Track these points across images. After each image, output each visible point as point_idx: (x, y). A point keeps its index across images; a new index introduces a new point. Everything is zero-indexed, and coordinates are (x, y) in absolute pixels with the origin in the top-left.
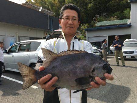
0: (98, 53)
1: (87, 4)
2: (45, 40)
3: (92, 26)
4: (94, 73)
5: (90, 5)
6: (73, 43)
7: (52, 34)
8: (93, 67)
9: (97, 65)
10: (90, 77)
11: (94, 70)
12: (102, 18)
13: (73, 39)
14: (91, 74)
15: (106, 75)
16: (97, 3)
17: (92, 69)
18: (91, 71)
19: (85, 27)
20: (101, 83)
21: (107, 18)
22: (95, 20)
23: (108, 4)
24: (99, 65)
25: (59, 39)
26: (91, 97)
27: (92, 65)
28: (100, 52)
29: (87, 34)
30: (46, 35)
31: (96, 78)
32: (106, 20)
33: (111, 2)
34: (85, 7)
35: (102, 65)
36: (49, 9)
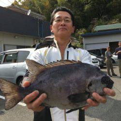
0: (97, 62)
1: (83, 6)
2: (35, 49)
3: (90, 31)
4: (91, 88)
5: (86, 7)
6: (68, 52)
7: (42, 41)
8: (89, 80)
9: (94, 78)
10: (87, 92)
11: (90, 85)
12: (101, 21)
13: (67, 47)
14: (87, 89)
15: (106, 90)
16: (95, 4)
17: (88, 83)
18: (87, 86)
19: (81, 32)
20: (100, 100)
21: (107, 21)
22: (93, 24)
23: (108, 5)
24: (97, 78)
25: (51, 48)
26: (91, 116)
27: (88, 77)
28: (100, 62)
29: (84, 41)
30: (36, 43)
31: (94, 94)
32: (107, 24)
33: (111, 2)
34: (81, 9)
35: (100, 77)
36: (39, 13)
